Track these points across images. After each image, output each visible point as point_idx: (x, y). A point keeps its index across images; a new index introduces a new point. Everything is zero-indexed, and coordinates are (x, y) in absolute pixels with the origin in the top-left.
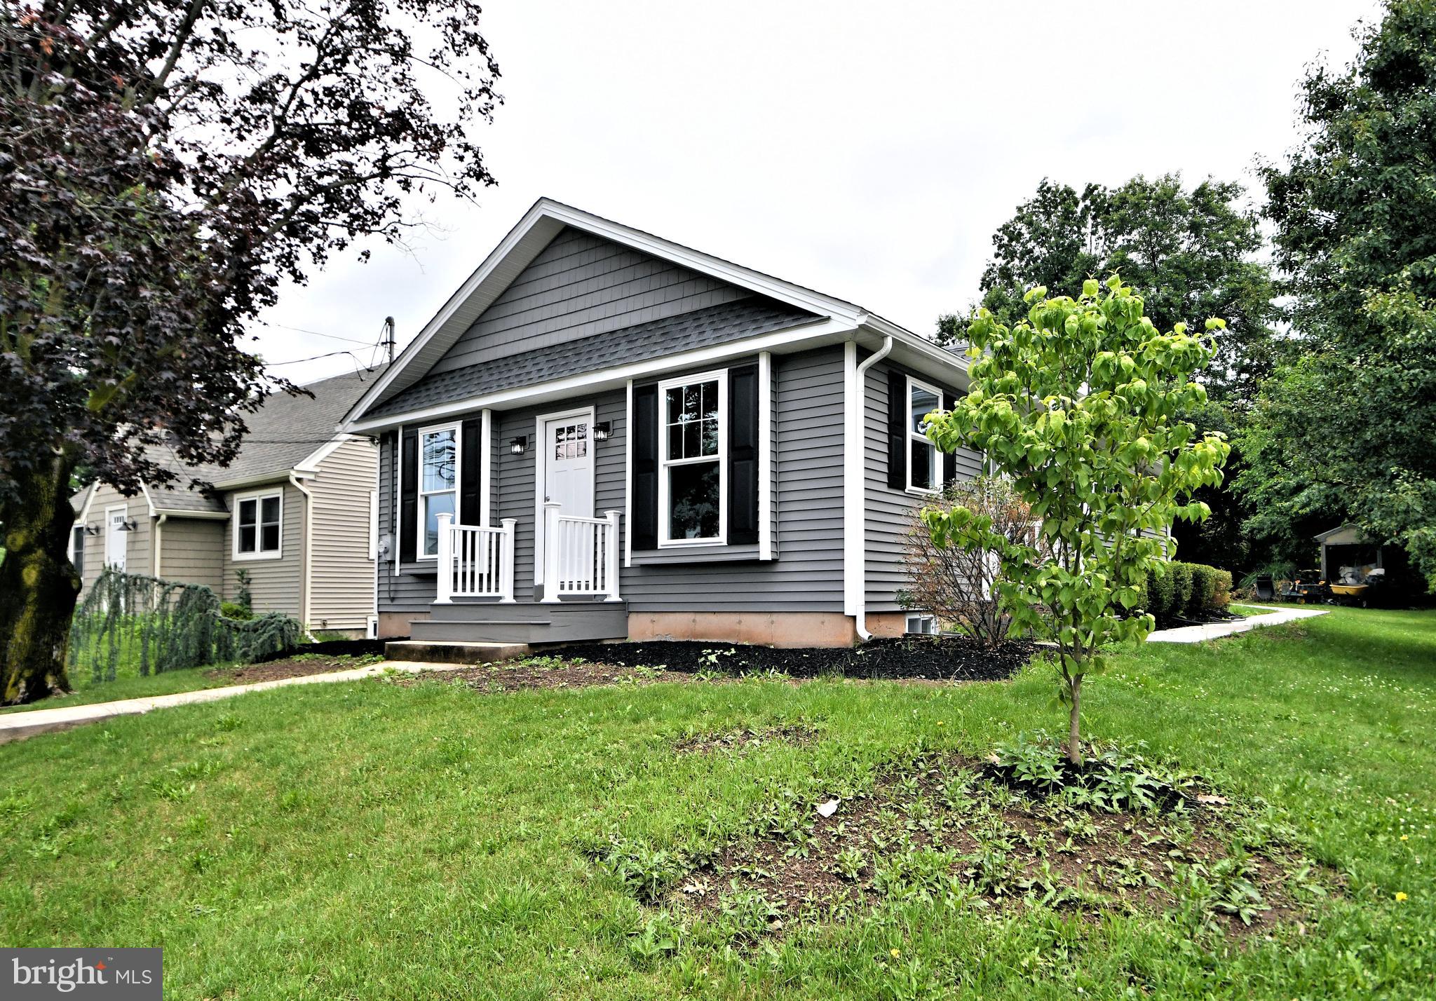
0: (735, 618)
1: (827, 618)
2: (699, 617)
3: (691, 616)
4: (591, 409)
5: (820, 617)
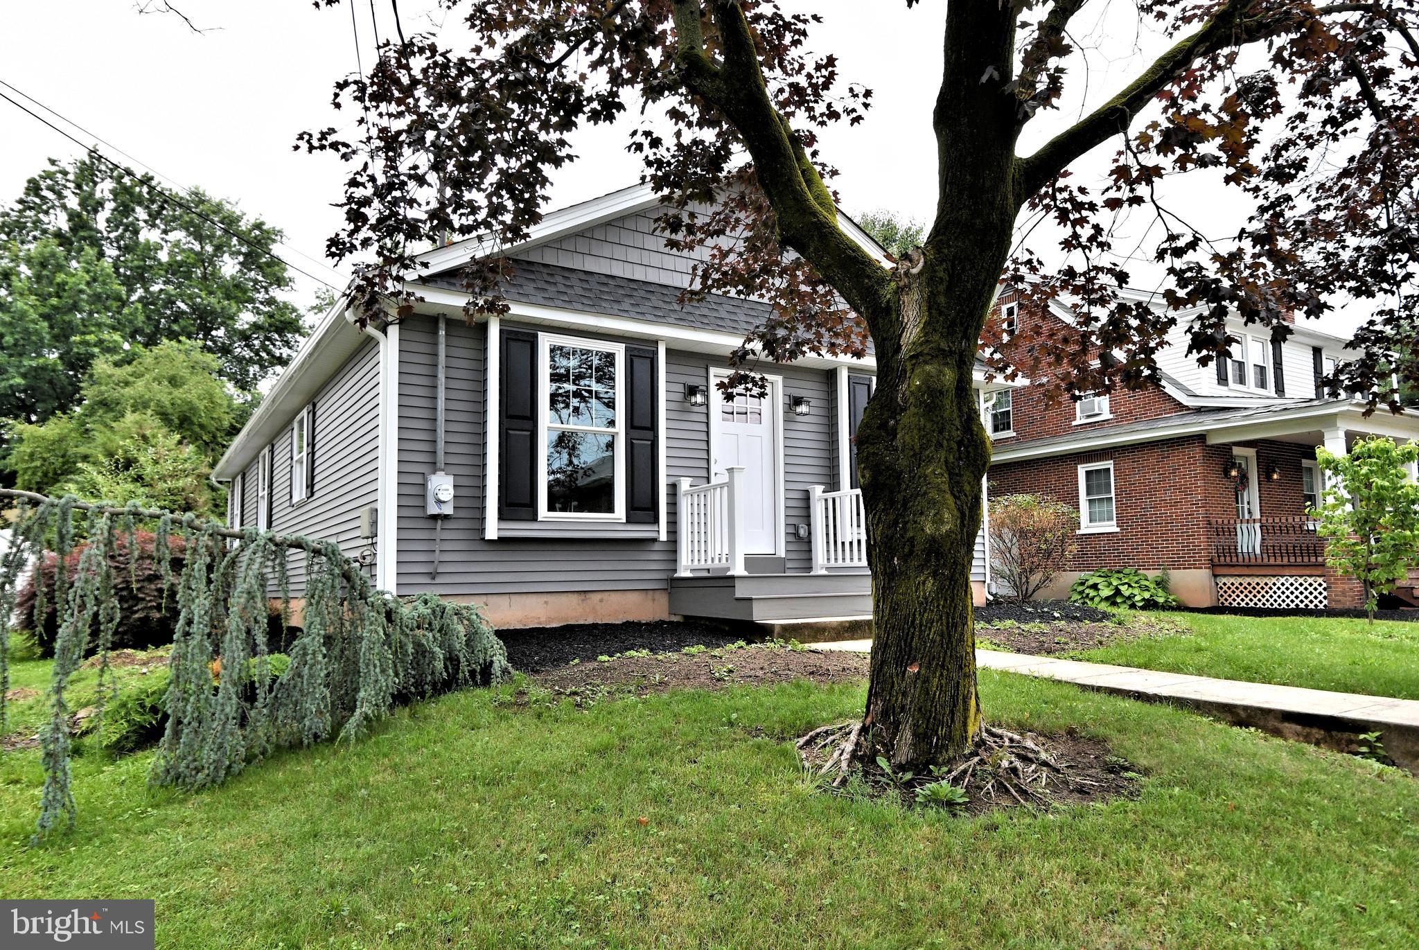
4: (778, 379)
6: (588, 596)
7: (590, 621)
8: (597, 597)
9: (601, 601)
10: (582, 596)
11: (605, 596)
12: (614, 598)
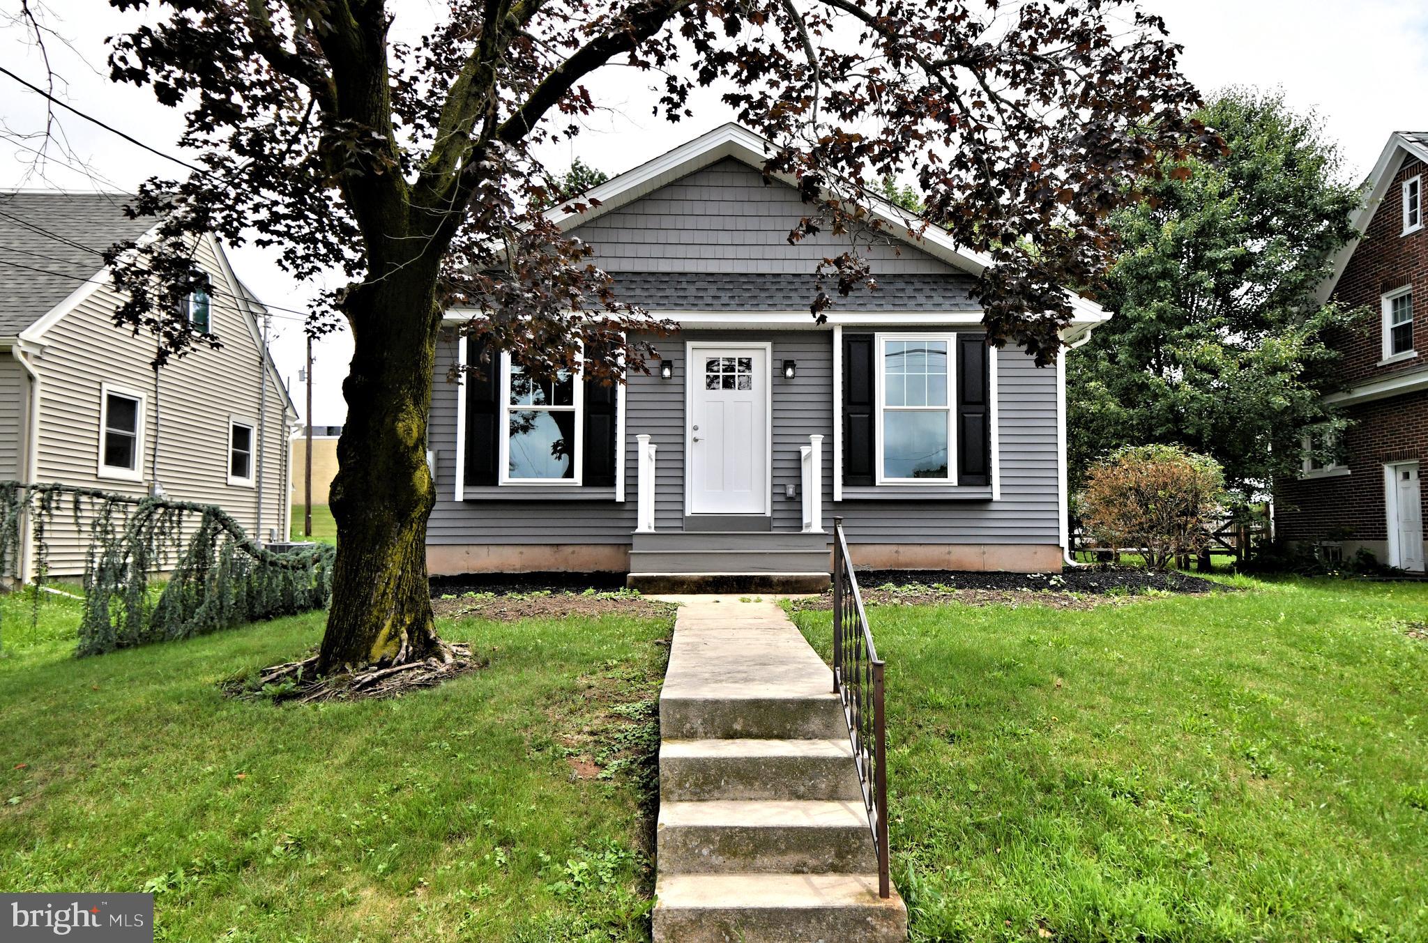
0: (947, 549)
1: (1039, 549)
2: (901, 549)
3: (894, 548)
4: (768, 345)
5: (1033, 549)
6: (561, 548)
7: (562, 569)
8: (570, 549)
9: (573, 552)
10: (555, 548)
11: (577, 549)
12: (585, 550)
